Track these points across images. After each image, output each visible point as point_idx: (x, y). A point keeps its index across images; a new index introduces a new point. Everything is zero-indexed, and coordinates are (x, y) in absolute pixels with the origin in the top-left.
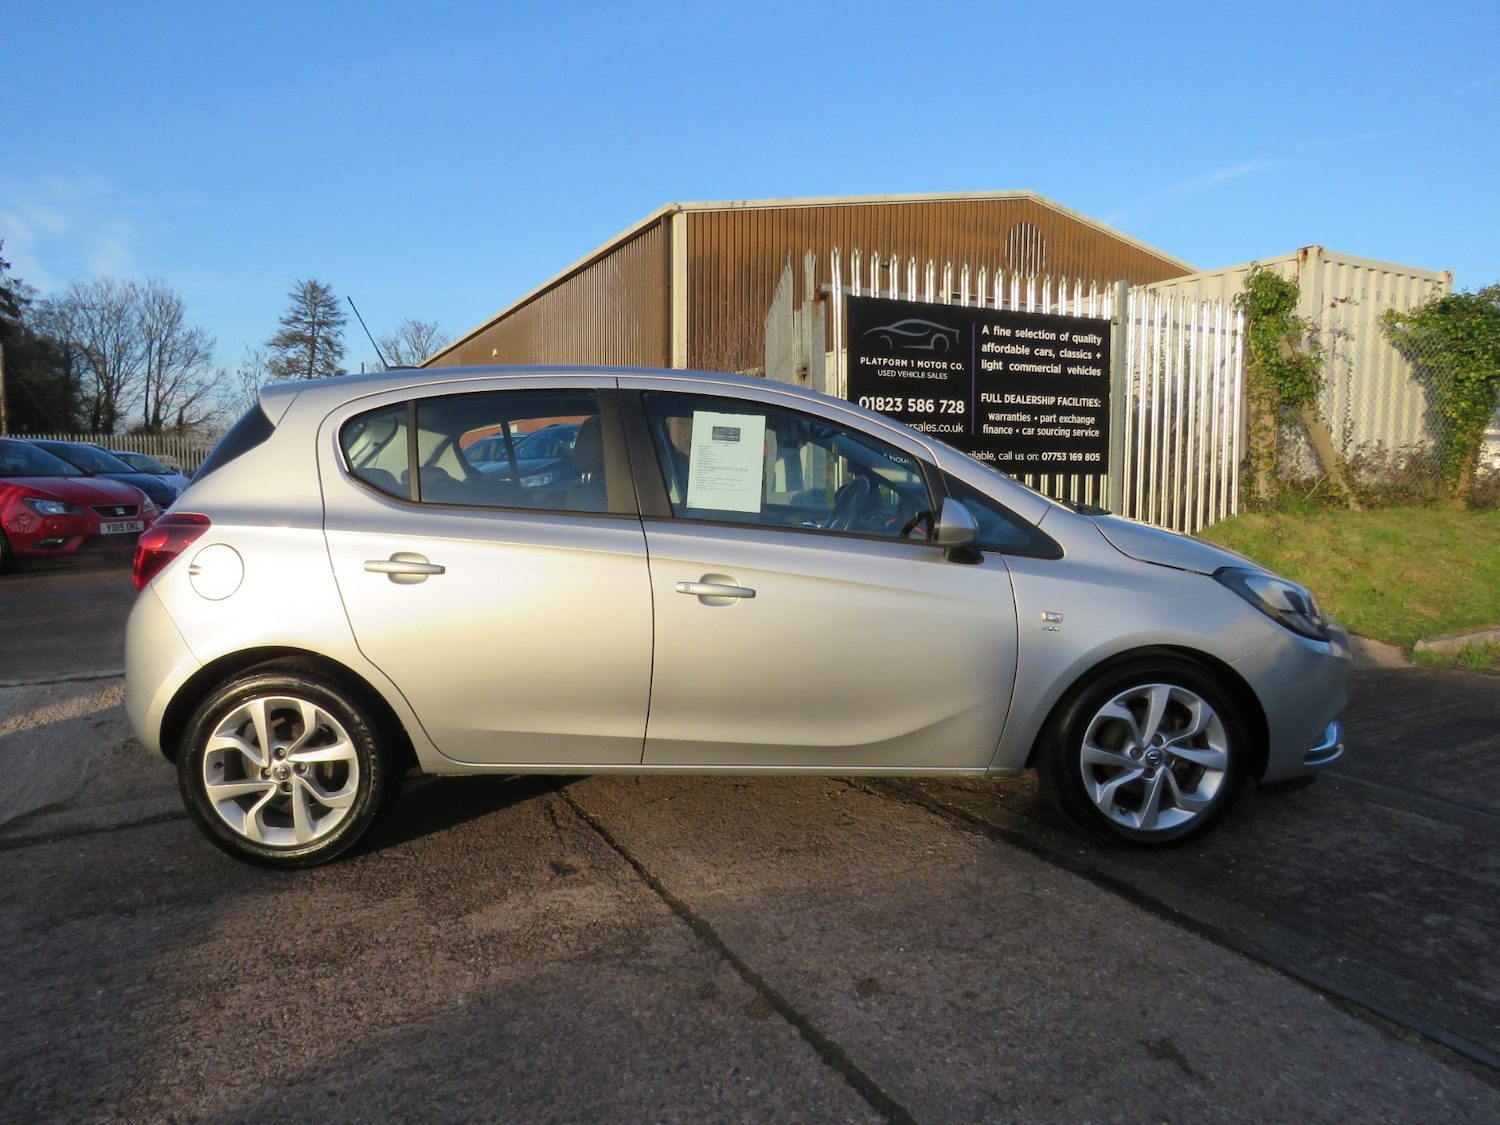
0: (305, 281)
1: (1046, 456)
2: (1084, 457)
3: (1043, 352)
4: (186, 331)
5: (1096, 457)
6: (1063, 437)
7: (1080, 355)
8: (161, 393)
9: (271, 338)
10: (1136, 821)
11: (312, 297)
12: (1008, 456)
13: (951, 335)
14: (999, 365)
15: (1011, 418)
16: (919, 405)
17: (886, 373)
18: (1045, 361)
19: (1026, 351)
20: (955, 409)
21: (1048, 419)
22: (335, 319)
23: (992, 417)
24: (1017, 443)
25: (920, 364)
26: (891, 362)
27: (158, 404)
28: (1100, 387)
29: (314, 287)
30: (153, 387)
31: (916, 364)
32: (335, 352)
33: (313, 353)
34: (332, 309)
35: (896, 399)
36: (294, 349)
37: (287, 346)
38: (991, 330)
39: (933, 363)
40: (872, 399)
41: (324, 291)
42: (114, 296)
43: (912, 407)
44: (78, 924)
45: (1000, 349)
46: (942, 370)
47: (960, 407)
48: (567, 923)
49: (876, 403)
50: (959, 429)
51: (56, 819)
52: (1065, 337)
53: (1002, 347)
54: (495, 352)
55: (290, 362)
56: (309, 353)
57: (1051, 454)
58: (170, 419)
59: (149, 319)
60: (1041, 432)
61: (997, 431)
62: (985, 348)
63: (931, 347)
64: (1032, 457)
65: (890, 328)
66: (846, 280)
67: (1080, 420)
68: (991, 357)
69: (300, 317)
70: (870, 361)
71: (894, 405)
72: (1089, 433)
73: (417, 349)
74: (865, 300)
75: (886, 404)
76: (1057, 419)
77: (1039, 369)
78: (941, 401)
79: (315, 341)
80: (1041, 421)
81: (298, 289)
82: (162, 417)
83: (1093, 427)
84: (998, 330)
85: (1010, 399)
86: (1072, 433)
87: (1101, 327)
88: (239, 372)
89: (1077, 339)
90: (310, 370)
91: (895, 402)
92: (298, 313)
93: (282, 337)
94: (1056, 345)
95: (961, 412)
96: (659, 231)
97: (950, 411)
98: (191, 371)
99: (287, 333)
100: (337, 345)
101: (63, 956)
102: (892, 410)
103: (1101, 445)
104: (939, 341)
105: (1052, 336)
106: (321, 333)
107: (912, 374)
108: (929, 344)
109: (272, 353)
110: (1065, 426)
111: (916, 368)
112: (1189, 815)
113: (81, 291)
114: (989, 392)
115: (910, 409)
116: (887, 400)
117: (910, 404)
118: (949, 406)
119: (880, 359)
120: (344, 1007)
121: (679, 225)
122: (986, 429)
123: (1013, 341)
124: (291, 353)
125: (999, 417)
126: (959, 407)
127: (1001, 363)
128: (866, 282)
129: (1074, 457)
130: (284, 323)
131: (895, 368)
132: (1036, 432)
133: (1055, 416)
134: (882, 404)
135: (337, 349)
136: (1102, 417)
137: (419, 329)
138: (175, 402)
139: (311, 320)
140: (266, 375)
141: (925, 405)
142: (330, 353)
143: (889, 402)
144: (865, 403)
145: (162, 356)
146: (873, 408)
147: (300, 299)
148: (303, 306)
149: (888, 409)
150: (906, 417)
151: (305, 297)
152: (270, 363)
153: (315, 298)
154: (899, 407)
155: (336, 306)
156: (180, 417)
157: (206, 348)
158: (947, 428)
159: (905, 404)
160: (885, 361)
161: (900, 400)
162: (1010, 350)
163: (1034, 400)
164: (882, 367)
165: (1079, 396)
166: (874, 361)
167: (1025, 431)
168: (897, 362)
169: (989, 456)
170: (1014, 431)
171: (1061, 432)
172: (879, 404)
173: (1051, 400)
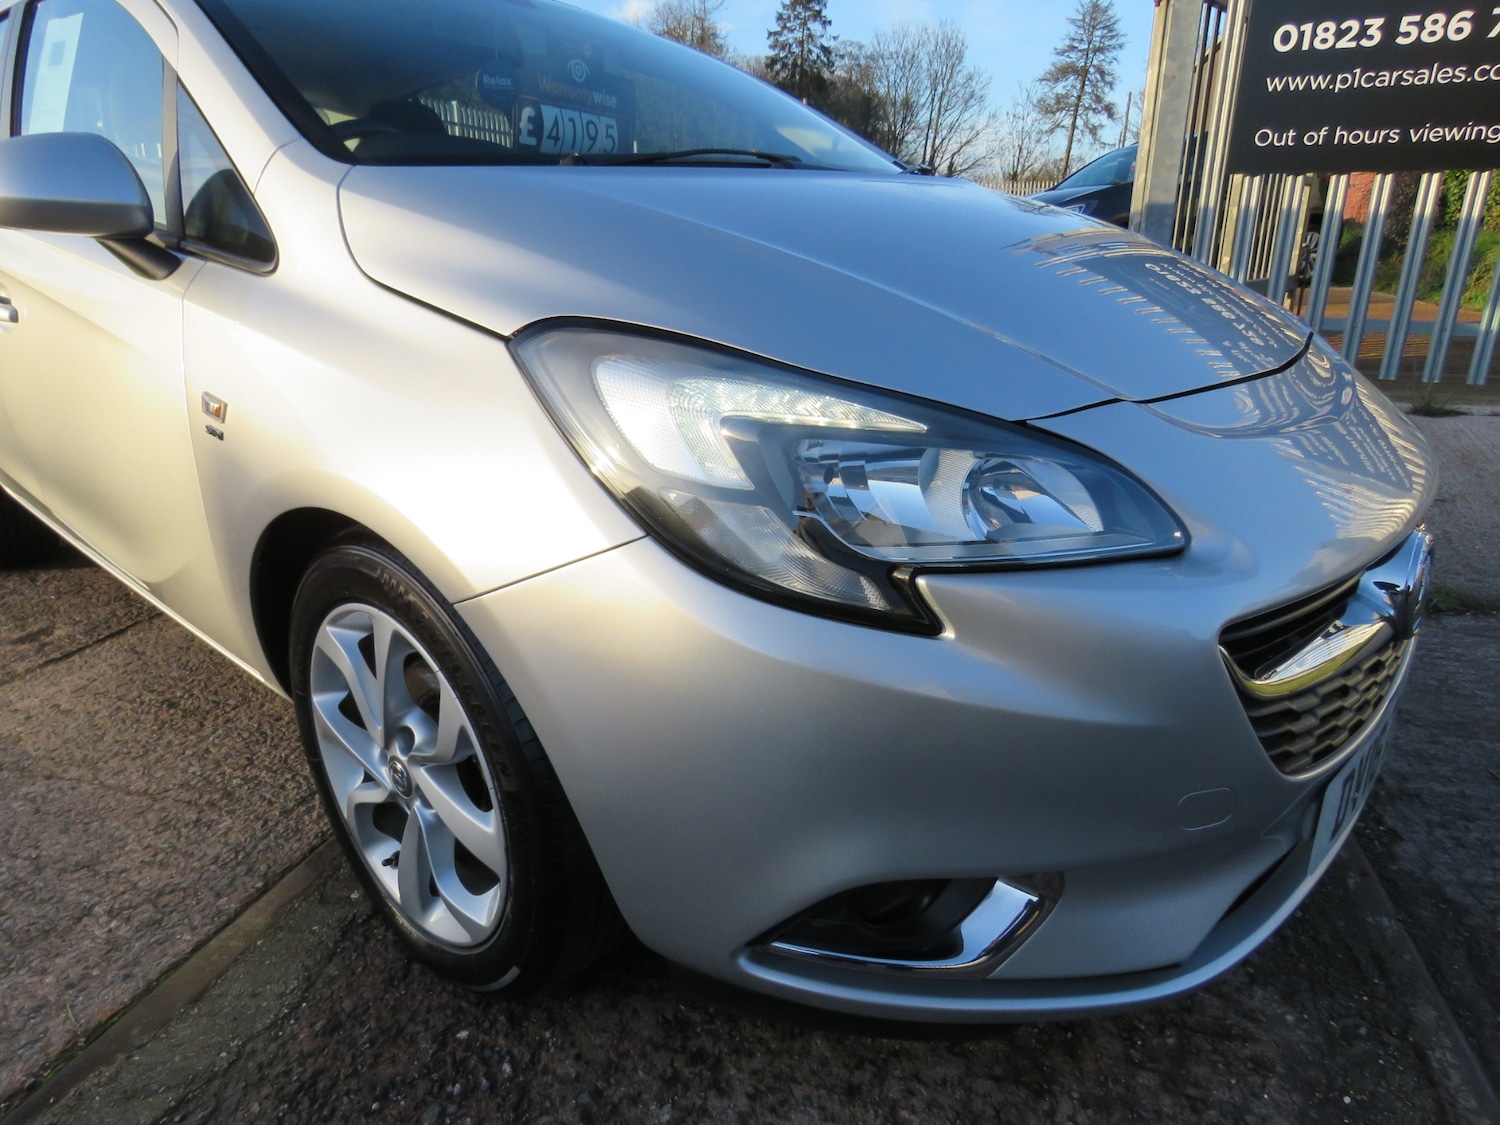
4: (965, 72)
8: (938, 142)
9: (1042, 73)
11: (1091, 18)
16: (1429, 28)
22: (1113, 42)
27: (934, 151)
29: (1096, 7)
30: (931, 135)
32: (1106, 83)
33: (1083, 85)
34: (1111, 31)
35: (1368, 22)
36: (1063, 84)
37: (1057, 80)
40: (1307, 28)
41: (1105, 11)
42: (908, 44)
43: (1407, 34)
49: (1314, 35)
55: (1059, 99)
56: (1079, 86)
59: (935, 65)
69: (1076, 45)
71: (1363, 33)
75: (1340, 34)
78: (1498, 11)
79: (1087, 72)
81: (1078, 10)
82: (936, 165)
88: (1008, 113)
90: (1077, 106)
91: (1365, 29)
92: (1074, 40)
93: (1053, 69)
98: (967, 115)
99: (1059, 65)
100: (1109, 74)
102: (1353, 44)
106: (1095, 62)
109: (1042, 90)
113: (882, 39)
115: (1401, 41)
116: (1344, 26)
117: (1403, 28)
124: (1060, 88)
130: (1058, 54)
134: (1330, 35)
135: (1108, 79)
138: (949, 148)
139: (1086, 47)
140: (1034, 115)
141: (1446, 26)
142: (1100, 84)
143: (1349, 29)
144: (1286, 38)
145: (942, 99)
146: (1305, 46)
147: (1080, 23)
148: (1081, 31)
149: (1344, 44)
150: (1388, 55)
151: (1083, 20)
152: (1039, 101)
153: (1095, 19)
154: (1371, 37)
155: (1115, 27)
156: (951, 164)
157: (981, 89)
158: (1496, 73)
159: (1391, 30)
161: (1376, 23)
172: (1323, 36)
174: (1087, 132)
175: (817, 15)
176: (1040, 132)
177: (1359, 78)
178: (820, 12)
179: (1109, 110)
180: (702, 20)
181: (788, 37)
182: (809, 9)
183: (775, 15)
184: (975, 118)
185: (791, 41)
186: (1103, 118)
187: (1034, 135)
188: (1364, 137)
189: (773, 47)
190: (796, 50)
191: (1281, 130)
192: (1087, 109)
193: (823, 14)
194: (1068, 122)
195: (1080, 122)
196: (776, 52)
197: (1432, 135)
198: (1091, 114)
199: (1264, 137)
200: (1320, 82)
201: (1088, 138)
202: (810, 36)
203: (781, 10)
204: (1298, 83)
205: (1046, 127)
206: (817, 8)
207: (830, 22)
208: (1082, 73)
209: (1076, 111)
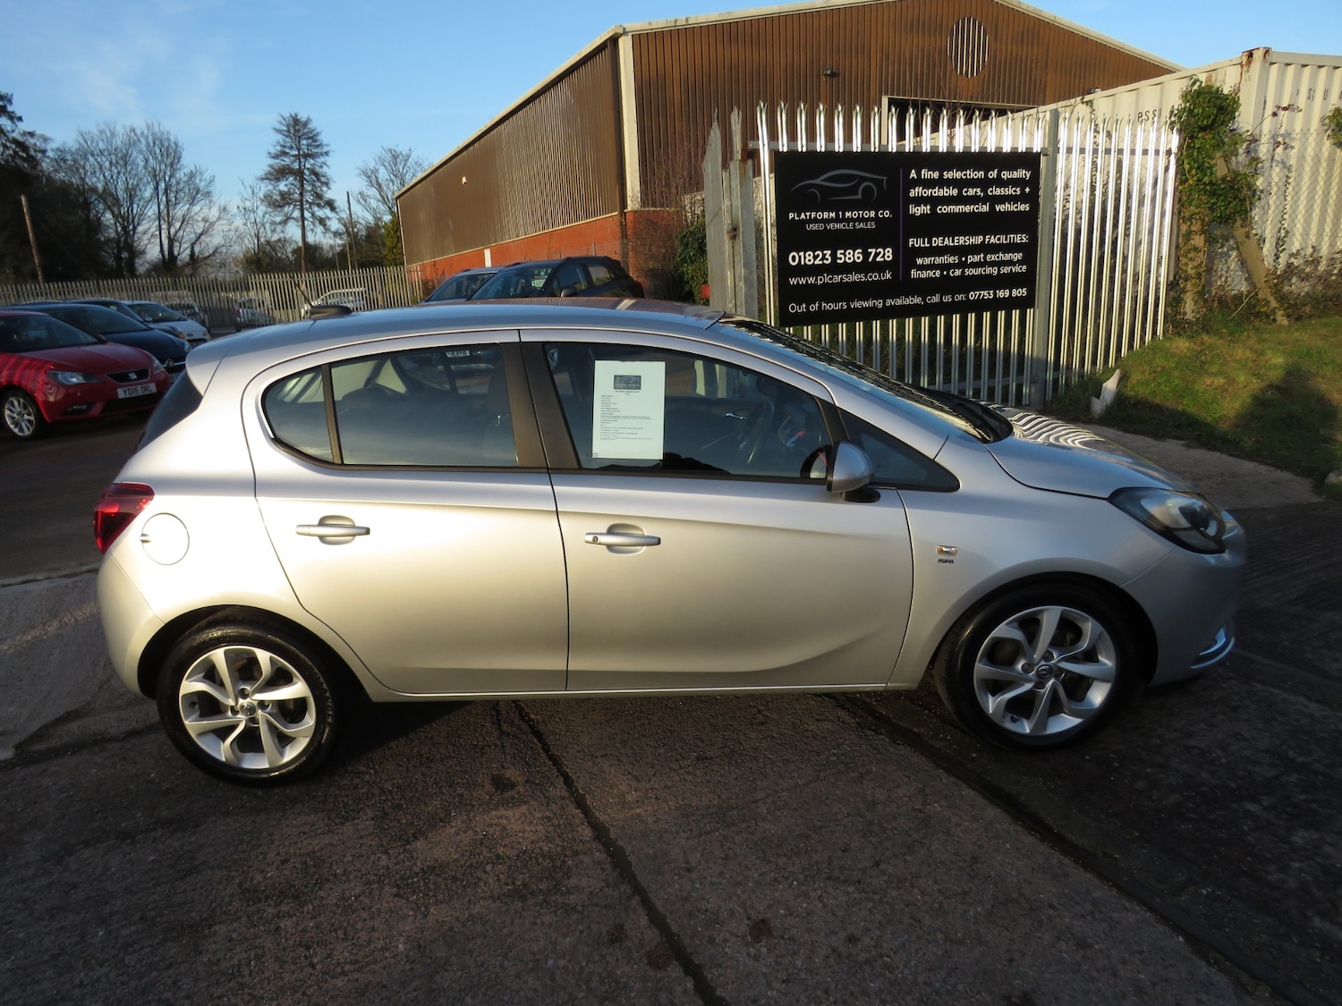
0: (287, 115)
1: (973, 296)
2: (1011, 293)
3: (971, 192)
4: (187, 170)
5: (1023, 292)
6: (991, 275)
7: (1010, 191)
8: (173, 231)
9: (263, 173)
10: (1026, 727)
11: (295, 131)
12: (936, 299)
13: (878, 183)
14: (927, 209)
15: (938, 260)
16: (848, 256)
17: (815, 227)
19: (955, 192)
20: (883, 256)
21: (976, 259)
22: (319, 150)
23: (919, 261)
24: (945, 285)
25: (848, 214)
26: (819, 215)
27: (171, 241)
28: (1028, 223)
29: (296, 121)
30: (164, 226)
31: (844, 215)
32: (322, 183)
33: (302, 185)
34: (314, 141)
35: (825, 252)
36: (285, 182)
37: (278, 180)
38: (919, 174)
39: (861, 212)
40: (802, 254)
41: (305, 124)
42: (118, 142)
43: (841, 259)
44: (87, 853)
45: (928, 192)
46: (870, 219)
47: (888, 254)
48: (500, 850)
49: (805, 258)
50: (887, 276)
51: (74, 727)
52: (993, 174)
53: (930, 190)
54: (464, 180)
55: (282, 194)
56: (298, 185)
57: (978, 293)
58: (184, 256)
59: (152, 162)
60: (968, 272)
61: (924, 274)
62: (912, 193)
63: (859, 196)
64: (960, 297)
65: (818, 181)
66: (773, 136)
67: (1007, 257)
68: (919, 201)
69: (287, 151)
70: (799, 216)
71: (824, 258)
72: (1016, 269)
73: (395, 176)
74: (793, 154)
75: (815, 257)
76: (985, 258)
77: (968, 209)
78: (870, 250)
79: (303, 173)
80: (969, 261)
81: (281, 123)
82: (176, 253)
83: (1020, 262)
84: (925, 174)
85: (937, 242)
86: (999, 270)
87: (1029, 160)
88: (238, 207)
89: (1006, 175)
90: (301, 201)
91: (824, 255)
92: (284, 147)
93: (272, 171)
94: (984, 184)
95: (891, 258)
96: (607, 53)
97: (879, 259)
98: (196, 208)
99: (276, 167)
100: (324, 176)
101: (72, 892)
102: (821, 262)
103: (1028, 280)
104: (867, 191)
105: (981, 174)
106: (308, 166)
107: (840, 226)
108: (857, 194)
109: (265, 188)
110: (992, 264)
111: (844, 220)
112: (1075, 721)
113: (88, 138)
114: (917, 236)
115: (839, 261)
116: (816, 254)
117: (839, 256)
118: (877, 254)
119: (808, 214)
120: (301, 951)
121: (625, 46)
122: (914, 273)
123: (941, 183)
124: (282, 186)
125: (927, 261)
126: (887, 254)
127: (929, 207)
128: (792, 136)
129: (1001, 294)
130: (273, 157)
131: (823, 221)
132: (963, 272)
133: (982, 255)
134: (811, 258)
135: (323, 179)
136: (1030, 252)
137: (395, 157)
138: (186, 238)
139: (297, 153)
140: (262, 208)
141: (853, 255)
142: (317, 184)
143: (818, 255)
144: (795, 258)
145: (168, 194)
146: (803, 263)
147: (285, 133)
148: (288, 140)
149: (817, 262)
150: (835, 268)
151: (289, 131)
152: (265, 197)
153: (298, 131)
154: (827, 259)
155: (319, 138)
156: (192, 252)
157: (206, 186)
158: (875, 277)
159: (834, 256)
160: (813, 215)
161: (828, 253)
162: (938, 192)
163: (961, 240)
164: (811, 221)
165: (1007, 233)
166: (803, 216)
167: (953, 273)
168: (826, 215)
169: (917, 300)
170: (942, 274)
171: (989, 270)
172: (808, 258)
173: (979, 239)
174: (317, 223)
176: (273, 223)
177: (826, 279)
179: (331, 204)
184: (203, 211)
186: (327, 212)
187: (268, 226)
188: (833, 306)
191: (800, 304)
192: (311, 204)
194: (297, 214)
195: (307, 214)
197: (857, 304)
198: (315, 209)
199: (793, 308)
200: (811, 280)
201: (320, 229)
204: (802, 281)
205: (278, 219)
208: (299, 174)
209: (302, 205)
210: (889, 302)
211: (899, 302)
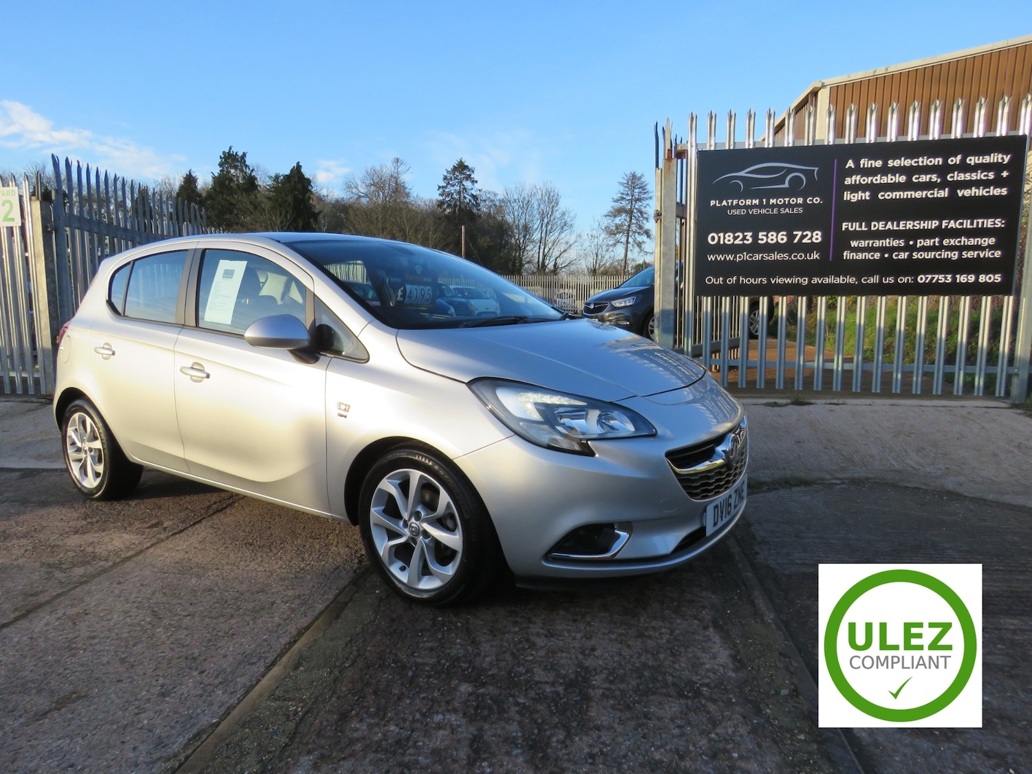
0: (628, 173)
1: (922, 279)
2: (977, 278)
3: (924, 178)
4: (560, 211)
5: (998, 278)
6: (949, 259)
7: (980, 176)
8: (546, 250)
9: (606, 212)
11: (632, 183)
12: (874, 280)
13: (809, 174)
14: (867, 196)
15: (878, 243)
16: (770, 237)
17: (737, 212)
18: (929, 186)
19: (903, 179)
20: (811, 238)
21: (929, 242)
22: (645, 196)
23: (854, 244)
24: (886, 266)
25: (772, 201)
26: (742, 202)
27: (544, 256)
28: (1009, 208)
29: (634, 176)
30: (542, 247)
31: (768, 201)
32: (644, 218)
33: (631, 220)
34: (644, 190)
35: (745, 234)
36: (619, 218)
37: (615, 216)
38: (857, 163)
39: (787, 199)
40: (721, 235)
41: (639, 179)
42: (525, 194)
43: (762, 240)
45: (868, 180)
46: (797, 205)
47: (817, 237)
49: (724, 238)
50: (816, 256)
52: (955, 160)
53: (870, 178)
55: (617, 227)
56: (628, 220)
57: (930, 276)
58: (551, 266)
59: (542, 206)
60: (916, 255)
61: (860, 256)
62: (848, 181)
63: (786, 185)
64: (905, 280)
65: (742, 174)
67: (972, 242)
68: (855, 188)
69: (625, 197)
70: (721, 202)
71: (744, 238)
72: (988, 254)
74: (719, 151)
75: (735, 238)
76: (941, 242)
77: (918, 195)
78: (795, 233)
79: (633, 212)
80: (918, 245)
81: (624, 178)
82: (546, 264)
83: (990, 247)
84: (865, 163)
85: (878, 226)
86: (960, 255)
87: (1010, 145)
88: (588, 234)
89: (972, 160)
90: (628, 231)
91: (745, 236)
92: (623, 194)
93: (613, 210)
94: (943, 170)
95: (820, 240)
96: (807, 106)
97: (805, 241)
98: (563, 235)
99: (616, 208)
100: (645, 214)
102: (741, 242)
103: (1007, 266)
105: (938, 161)
106: (637, 207)
107: (764, 211)
108: (784, 184)
109: (606, 222)
110: (951, 248)
111: (768, 205)
113: (509, 192)
114: (852, 220)
115: (760, 242)
116: (736, 235)
117: (760, 237)
118: (803, 237)
119: (730, 201)
121: (824, 96)
122: (847, 255)
123: (885, 170)
124: (618, 221)
125: (863, 244)
126: (815, 237)
127: (868, 194)
129: (962, 279)
130: (615, 201)
131: (745, 207)
133: (937, 240)
134: (731, 238)
135: (645, 216)
136: (1007, 237)
138: (554, 254)
139: (631, 198)
140: (603, 235)
141: (777, 237)
142: (641, 219)
143: (739, 236)
144: (713, 238)
145: (548, 227)
146: (722, 242)
147: (625, 185)
148: (627, 189)
149: (737, 242)
150: (755, 247)
151: (628, 184)
152: (606, 228)
153: (634, 183)
154: (748, 240)
155: (646, 187)
156: (556, 264)
157: (571, 220)
158: (800, 256)
159: (755, 237)
160: (735, 202)
161: (749, 234)
162: (878, 179)
163: (910, 225)
164: (732, 207)
165: (972, 218)
166: (724, 203)
167: (897, 256)
168: (748, 202)
169: (851, 280)
170: (882, 256)
171: (945, 254)
172: (728, 238)
173: (934, 224)
174: (636, 245)
175: (468, 177)
176: (608, 245)
177: (745, 256)
178: (470, 175)
179: (647, 233)
180: (396, 179)
181: (450, 189)
182: (464, 174)
183: (443, 177)
184: (567, 237)
185: (452, 192)
186: (644, 238)
187: (604, 247)
188: (752, 281)
189: (441, 195)
190: (455, 196)
191: (717, 277)
192: (634, 232)
193: (472, 176)
194: (624, 239)
195: (631, 240)
196: (444, 197)
197: (780, 281)
198: (637, 235)
199: (710, 280)
200: (730, 257)
201: (637, 249)
202: (465, 189)
203: (446, 174)
204: (721, 258)
205: (611, 243)
206: (468, 173)
207: (476, 182)
208: (630, 213)
209: (628, 234)
210: (815, 280)
211: (827, 281)
